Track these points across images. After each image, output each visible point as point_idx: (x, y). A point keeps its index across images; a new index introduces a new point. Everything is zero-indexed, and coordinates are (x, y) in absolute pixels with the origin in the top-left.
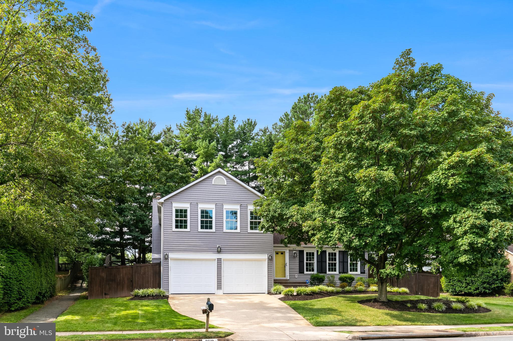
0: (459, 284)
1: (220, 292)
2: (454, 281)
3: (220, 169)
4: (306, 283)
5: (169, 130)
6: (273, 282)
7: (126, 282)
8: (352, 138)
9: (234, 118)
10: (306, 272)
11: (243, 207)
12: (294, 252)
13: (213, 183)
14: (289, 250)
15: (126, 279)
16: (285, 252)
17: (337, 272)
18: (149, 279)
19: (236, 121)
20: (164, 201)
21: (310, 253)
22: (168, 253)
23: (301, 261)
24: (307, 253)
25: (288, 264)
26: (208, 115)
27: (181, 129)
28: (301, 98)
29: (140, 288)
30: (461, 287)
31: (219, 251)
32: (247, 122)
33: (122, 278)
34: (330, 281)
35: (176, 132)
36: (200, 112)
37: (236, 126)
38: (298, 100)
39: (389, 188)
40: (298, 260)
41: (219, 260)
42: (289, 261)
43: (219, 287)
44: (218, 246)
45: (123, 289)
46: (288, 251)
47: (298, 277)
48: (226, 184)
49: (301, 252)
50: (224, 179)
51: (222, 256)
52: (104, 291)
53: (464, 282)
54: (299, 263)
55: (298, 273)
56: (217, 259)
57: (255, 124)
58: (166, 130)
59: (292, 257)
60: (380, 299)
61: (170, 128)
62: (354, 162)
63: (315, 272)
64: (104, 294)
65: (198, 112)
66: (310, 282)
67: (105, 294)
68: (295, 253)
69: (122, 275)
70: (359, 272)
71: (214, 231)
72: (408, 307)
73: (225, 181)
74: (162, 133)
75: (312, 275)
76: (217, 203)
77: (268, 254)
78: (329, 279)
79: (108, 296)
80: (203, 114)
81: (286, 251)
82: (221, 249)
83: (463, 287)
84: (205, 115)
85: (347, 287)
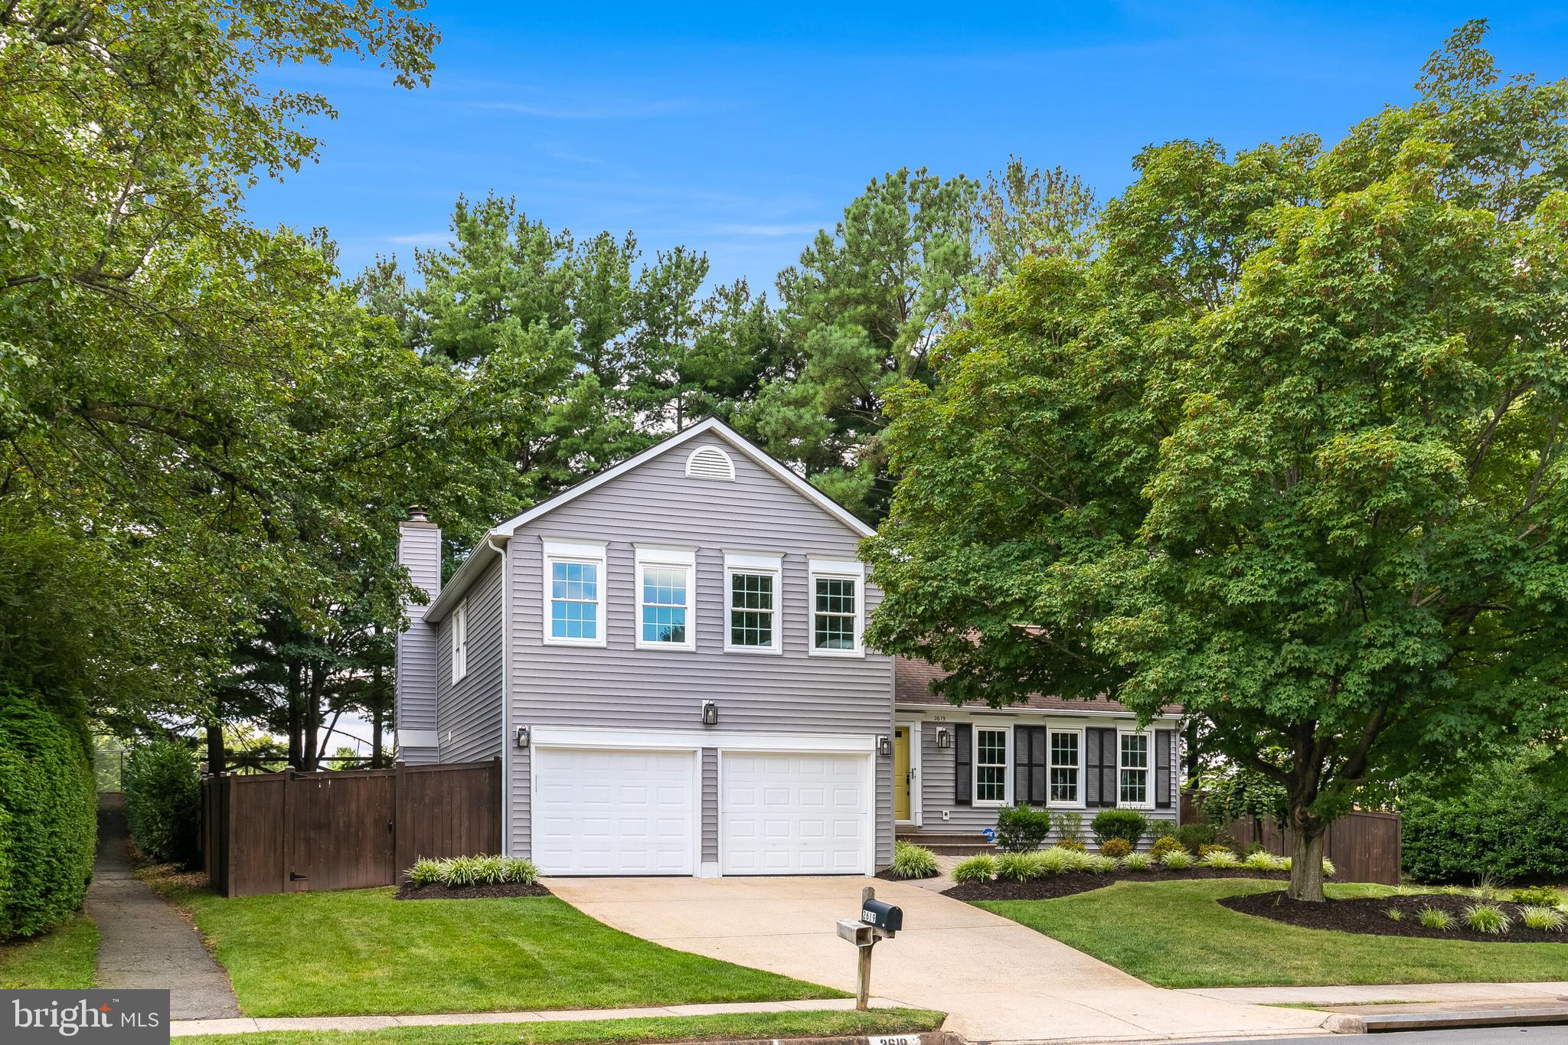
0: (1454, 846)
1: (712, 870)
2: (1434, 835)
3: (713, 423)
4: (986, 839)
5: (388, 271)
6: (893, 834)
7: (371, 831)
8: (1301, 322)
9: (630, 244)
10: (977, 802)
11: (794, 564)
12: (939, 729)
13: (688, 473)
14: (923, 723)
15: (369, 821)
16: (907, 729)
17: (1080, 803)
18: (456, 821)
19: (635, 252)
20: (516, 530)
21: (992, 734)
22: (530, 725)
23: (962, 764)
24: (982, 734)
25: (918, 773)
26: (531, 225)
27: (435, 270)
28: (879, 184)
29: (442, 854)
30: (1458, 855)
31: (711, 721)
32: (674, 260)
33: (354, 819)
34: (1063, 831)
35: (416, 284)
36: (507, 211)
37: (635, 273)
38: (869, 189)
39: (1433, 501)
40: (953, 758)
41: (710, 753)
42: (923, 761)
43: (710, 851)
44: (705, 703)
45: (356, 860)
46: (919, 727)
47: (954, 821)
48: (732, 477)
49: (963, 729)
50: (728, 459)
51: (723, 740)
52: (286, 867)
53: (1470, 839)
54: (956, 768)
55: (952, 803)
56: (700, 751)
57: (704, 269)
58: (378, 274)
59: (931, 748)
60: (1299, 895)
61: (393, 267)
62: (1304, 411)
63: (1008, 801)
64: (287, 877)
65: (497, 213)
66: (1001, 836)
67: (293, 877)
68: (942, 733)
69: (353, 806)
70: (1150, 802)
71: (693, 649)
72: (1393, 920)
73: (730, 467)
74: (361, 284)
75: (1004, 814)
76: (702, 545)
77: (877, 735)
78: (1061, 825)
79: (304, 886)
80: (515, 220)
81: (911, 725)
82: (716, 715)
83: (1465, 857)
84: (521, 224)
85: (1132, 855)
